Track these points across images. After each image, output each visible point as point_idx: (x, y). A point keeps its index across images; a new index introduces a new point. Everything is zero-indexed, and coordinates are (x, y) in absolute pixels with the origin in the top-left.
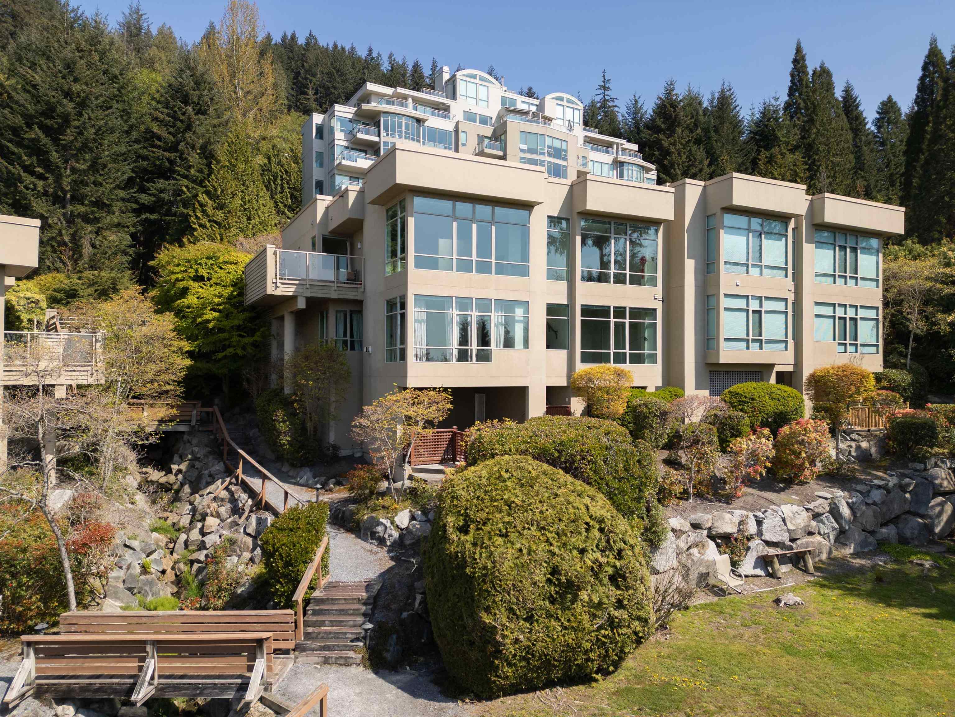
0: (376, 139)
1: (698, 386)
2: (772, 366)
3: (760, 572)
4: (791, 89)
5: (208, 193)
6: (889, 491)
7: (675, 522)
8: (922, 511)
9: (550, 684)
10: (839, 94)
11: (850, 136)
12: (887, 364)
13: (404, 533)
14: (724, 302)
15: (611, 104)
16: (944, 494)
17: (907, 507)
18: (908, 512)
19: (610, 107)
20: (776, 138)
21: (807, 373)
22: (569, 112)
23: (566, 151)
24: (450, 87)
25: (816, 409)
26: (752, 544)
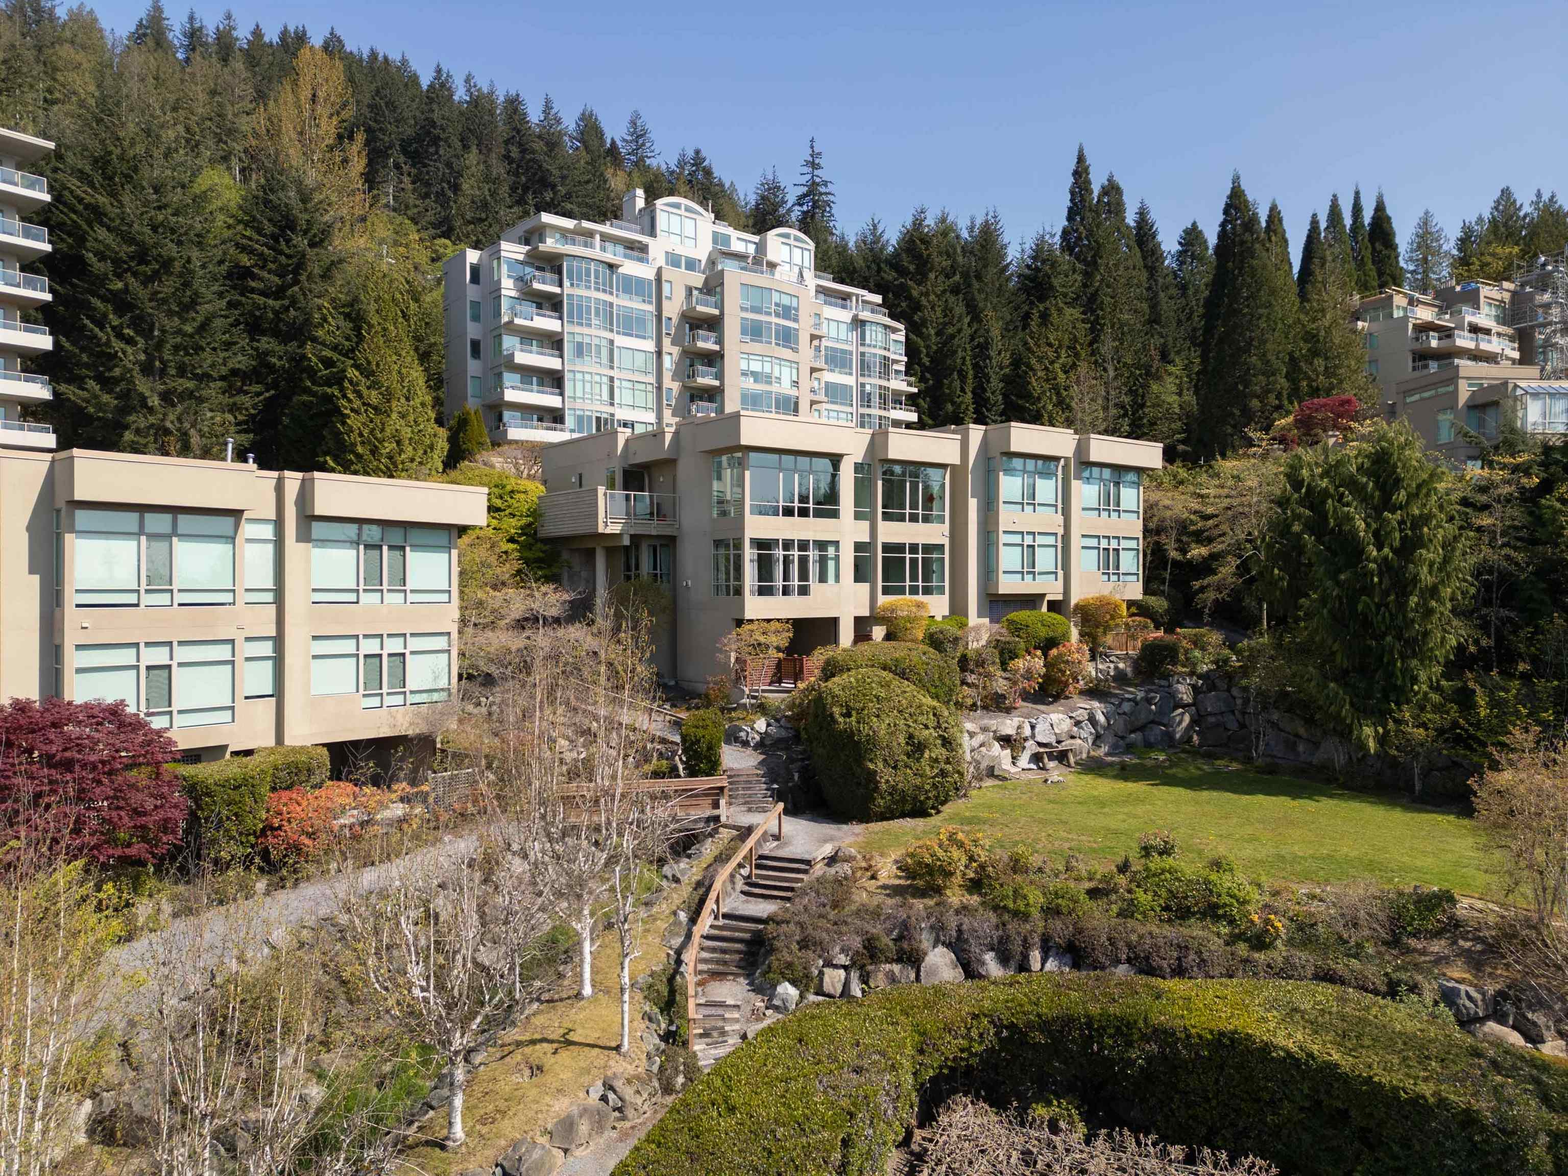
0: (557, 290)
1: (980, 616)
2: (1044, 595)
3: (1033, 766)
4: (1070, 210)
5: (357, 367)
6: (1137, 704)
7: (969, 726)
8: (1165, 721)
9: (903, 815)
10: (1131, 219)
11: (1145, 275)
12: (1147, 591)
13: (764, 736)
14: (1003, 539)
15: (823, 189)
16: (1184, 706)
17: (1151, 717)
18: (1153, 722)
19: (821, 194)
20: (1052, 287)
21: (1073, 601)
22: (797, 253)
23: (797, 309)
24: (647, 219)
25: (1082, 634)
26: (1027, 744)
